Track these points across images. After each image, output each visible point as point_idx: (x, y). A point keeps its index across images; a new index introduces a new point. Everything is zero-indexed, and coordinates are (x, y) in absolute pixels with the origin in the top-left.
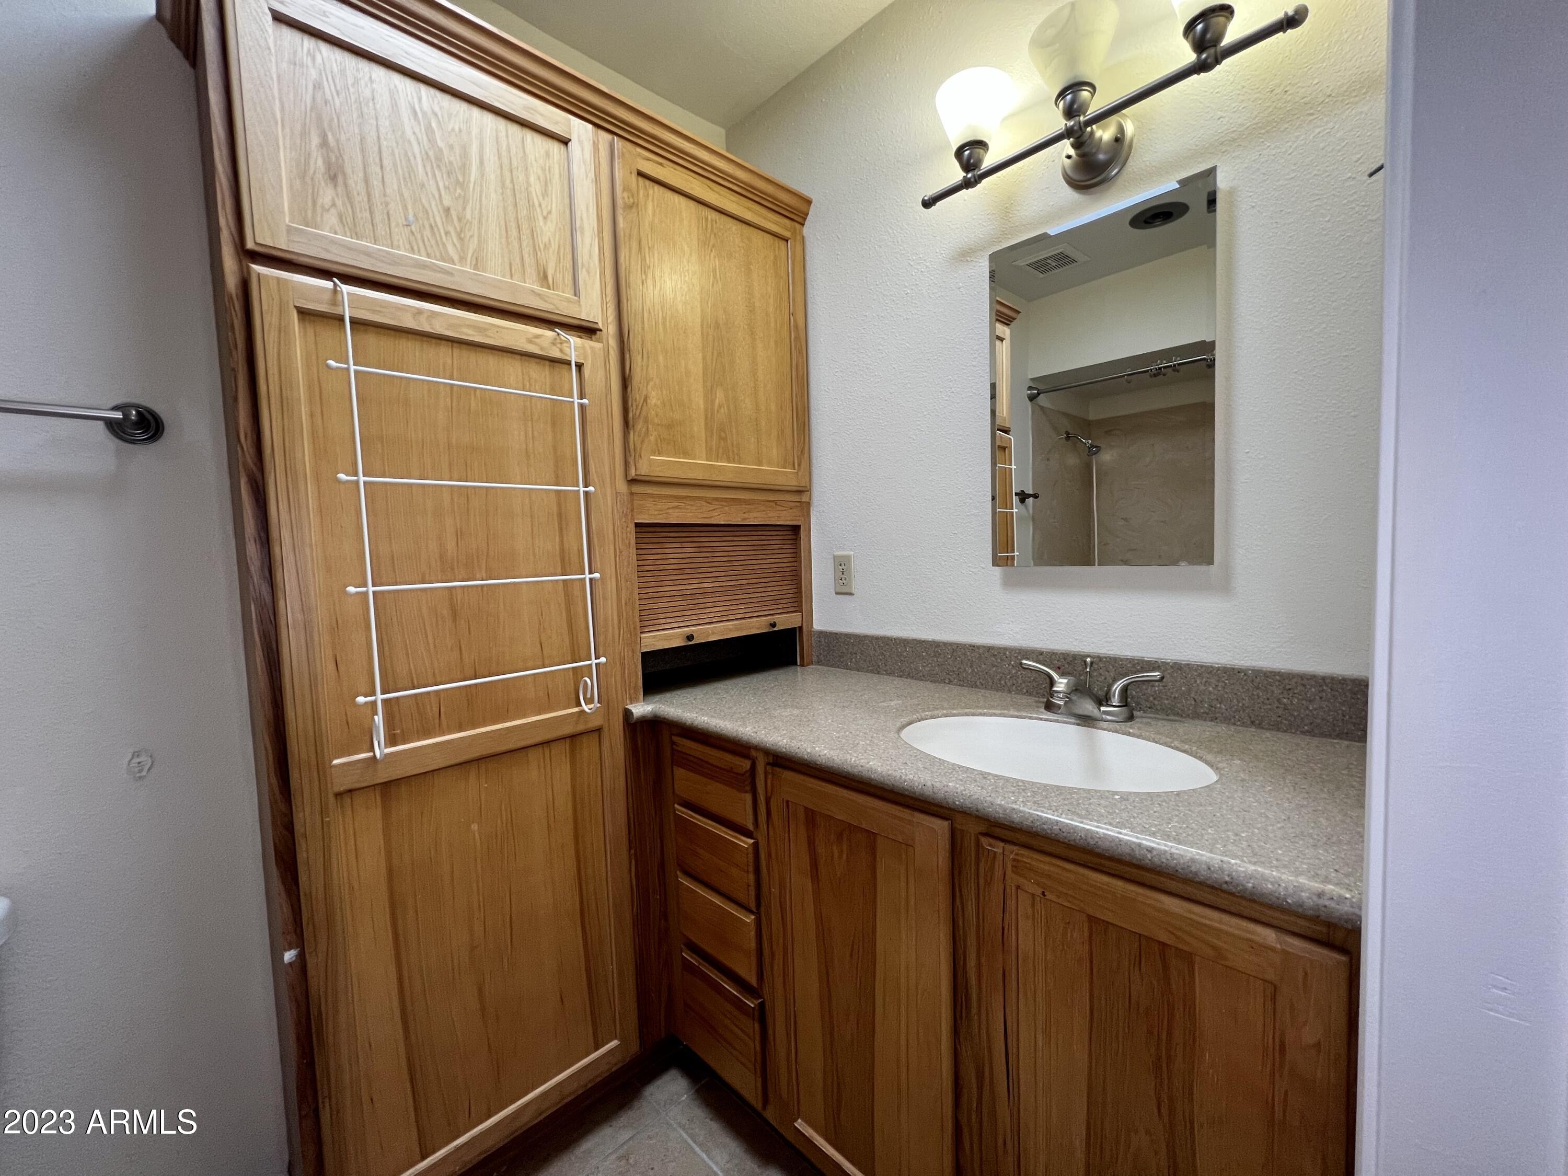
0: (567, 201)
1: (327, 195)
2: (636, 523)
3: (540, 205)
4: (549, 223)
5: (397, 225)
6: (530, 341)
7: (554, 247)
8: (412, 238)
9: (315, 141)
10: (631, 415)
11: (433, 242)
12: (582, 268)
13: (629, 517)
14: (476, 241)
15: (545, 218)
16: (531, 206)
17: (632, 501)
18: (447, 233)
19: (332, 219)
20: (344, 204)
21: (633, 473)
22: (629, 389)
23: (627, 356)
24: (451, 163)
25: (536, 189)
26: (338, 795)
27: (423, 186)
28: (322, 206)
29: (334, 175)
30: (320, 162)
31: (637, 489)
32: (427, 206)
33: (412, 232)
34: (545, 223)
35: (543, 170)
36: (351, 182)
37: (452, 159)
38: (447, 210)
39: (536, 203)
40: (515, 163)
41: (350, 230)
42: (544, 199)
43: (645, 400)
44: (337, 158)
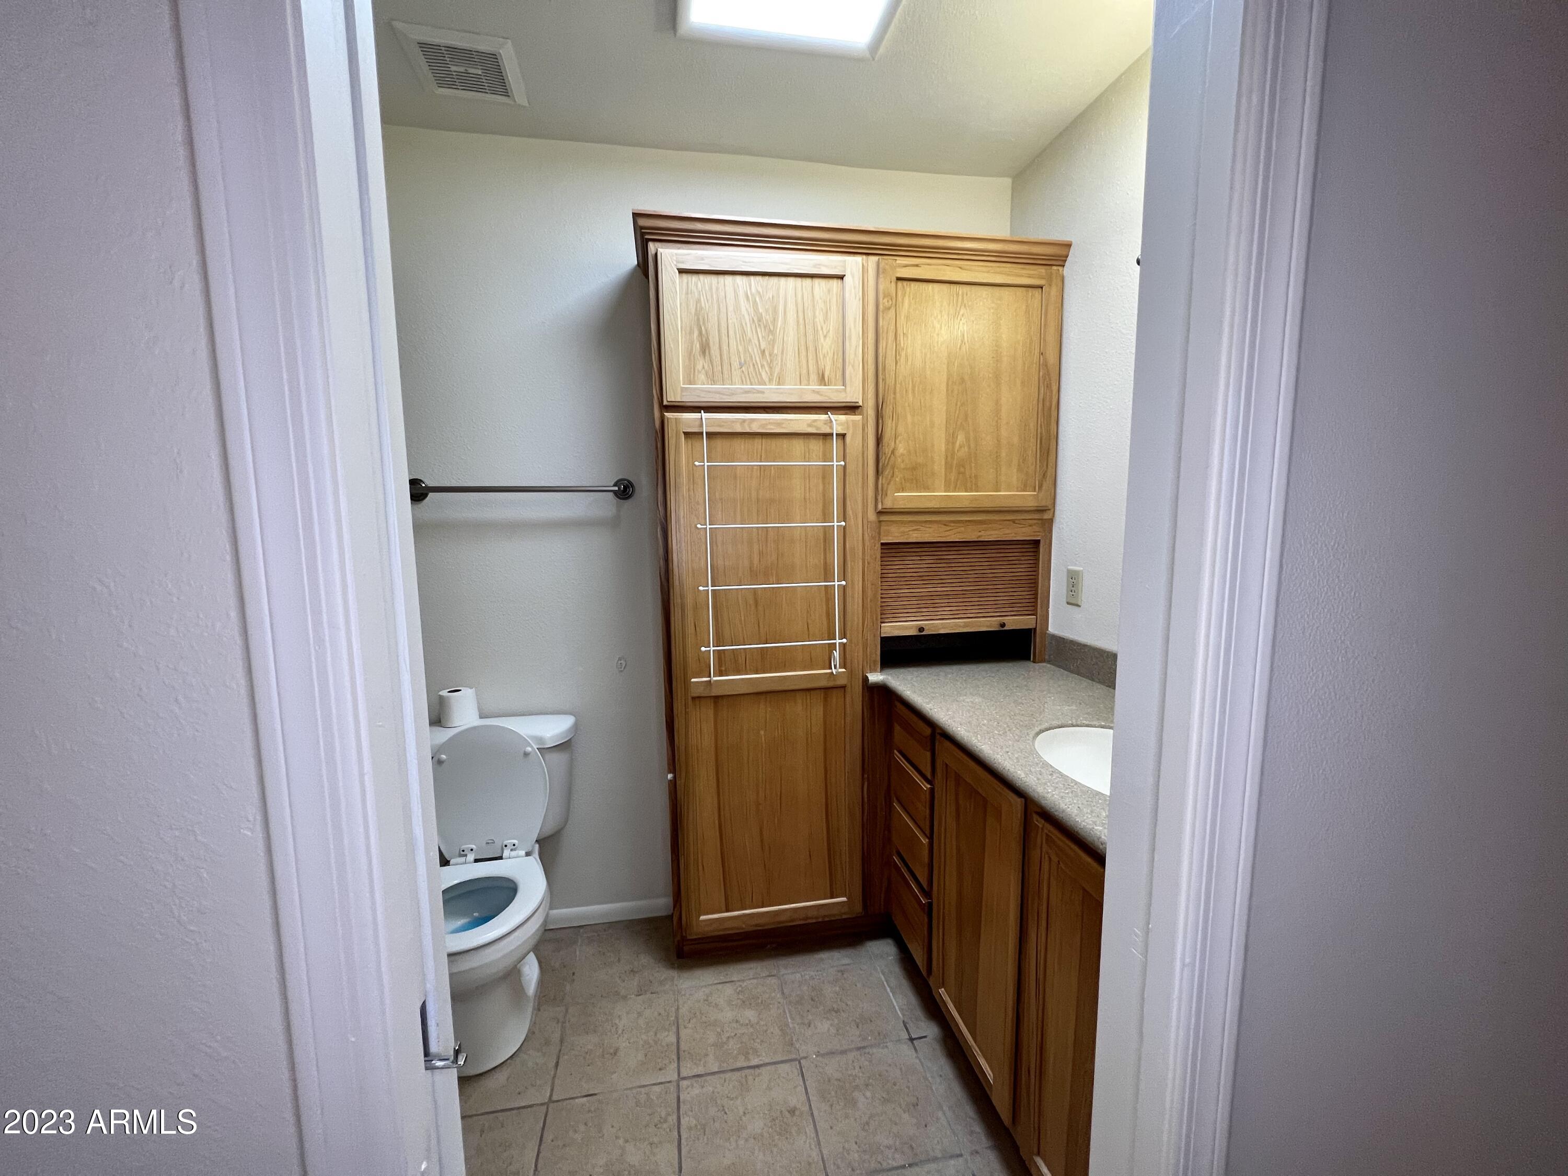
0: (841, 320)
1: (701, 363)
2: (882, 544)
3: (822, 328)
4: (828, 339)
5: (735, 370)
6: (809, 425)
7: (830, 355)
8: (743, 375)
9: (696, 333)
10: (881, 464)
11: (754, 374)
12: (849, 366)
13: (877, 539)
14: (779, 367)
15: (825, 337)
16: (816, 331)
17: (880, 528)
18: (762, 366)
19: (702, 377)
20: (708, 366)
21: (880, 507)
22: (880, 446)
23: (880, 421)
24: (767, 321)
25: (820, 318)
26: (694, 698)
27: (750, 340)
28: (698, 371)
29: (705, 349)
30: (698, 346)
31: (883, 518)
32: (752, 353)
33: (743, 371)
34: (825, 340)
35: (825, 302)
36: (712, 352)
37: (768, 317)
38: (763, 352)
39: (819, 328)
40: (806, 305)
41: (711, 380)
42: (825, 323)
43: (893, 452)
44: (706, 340)
